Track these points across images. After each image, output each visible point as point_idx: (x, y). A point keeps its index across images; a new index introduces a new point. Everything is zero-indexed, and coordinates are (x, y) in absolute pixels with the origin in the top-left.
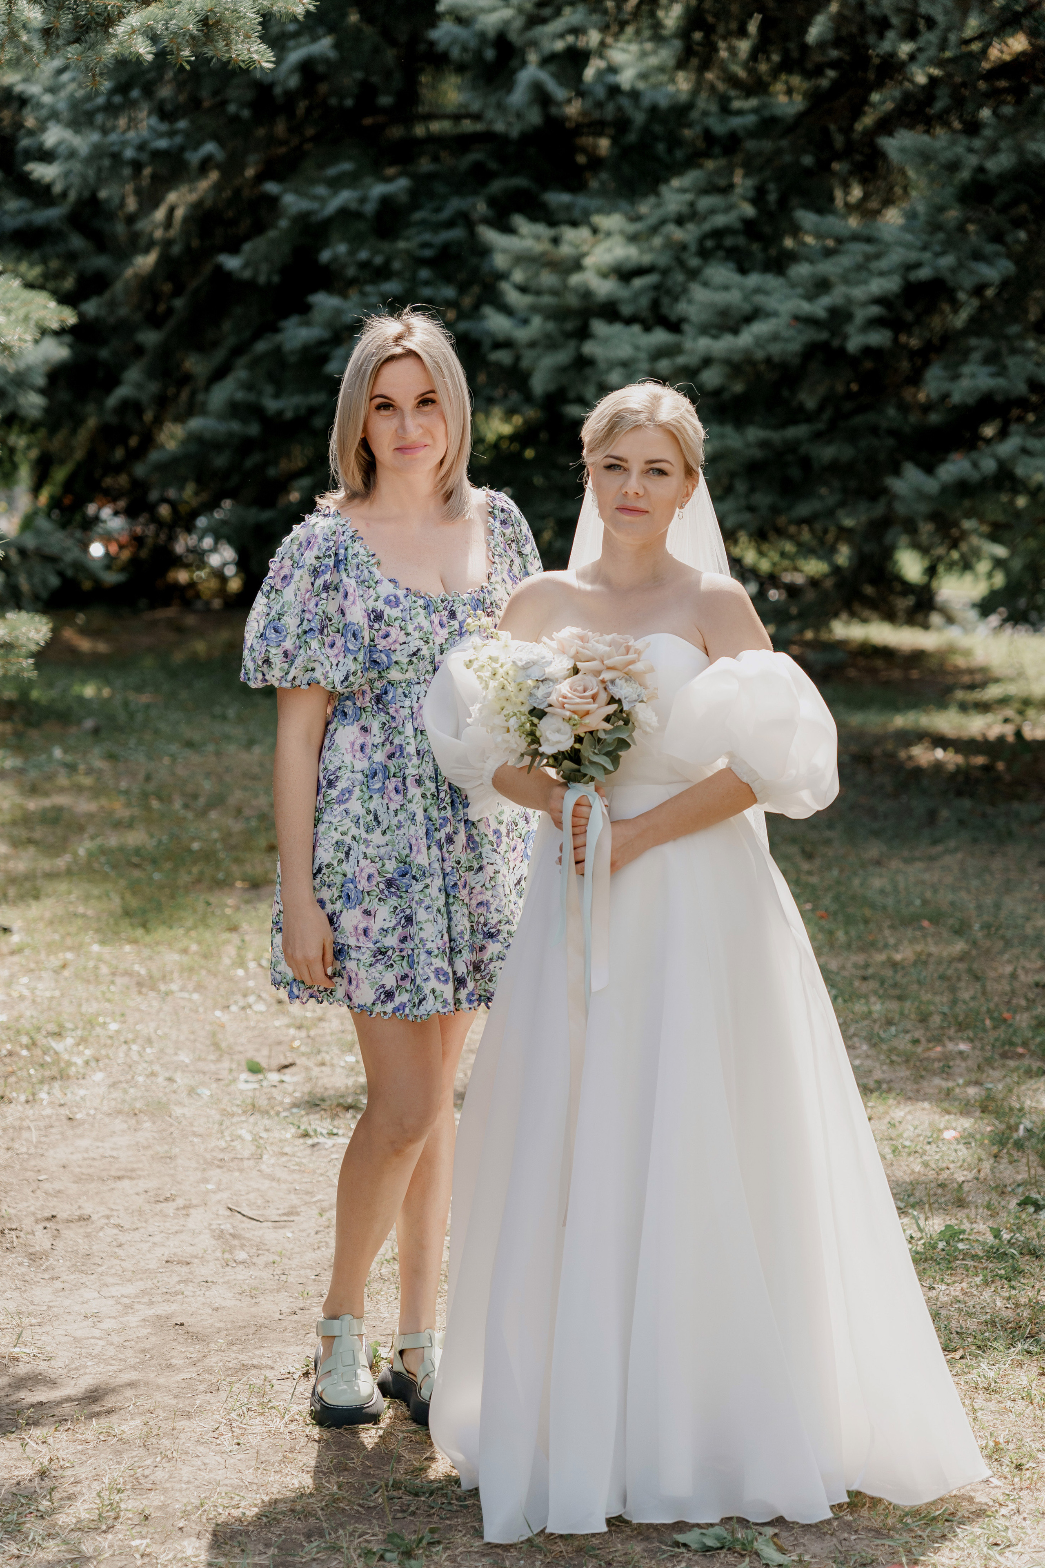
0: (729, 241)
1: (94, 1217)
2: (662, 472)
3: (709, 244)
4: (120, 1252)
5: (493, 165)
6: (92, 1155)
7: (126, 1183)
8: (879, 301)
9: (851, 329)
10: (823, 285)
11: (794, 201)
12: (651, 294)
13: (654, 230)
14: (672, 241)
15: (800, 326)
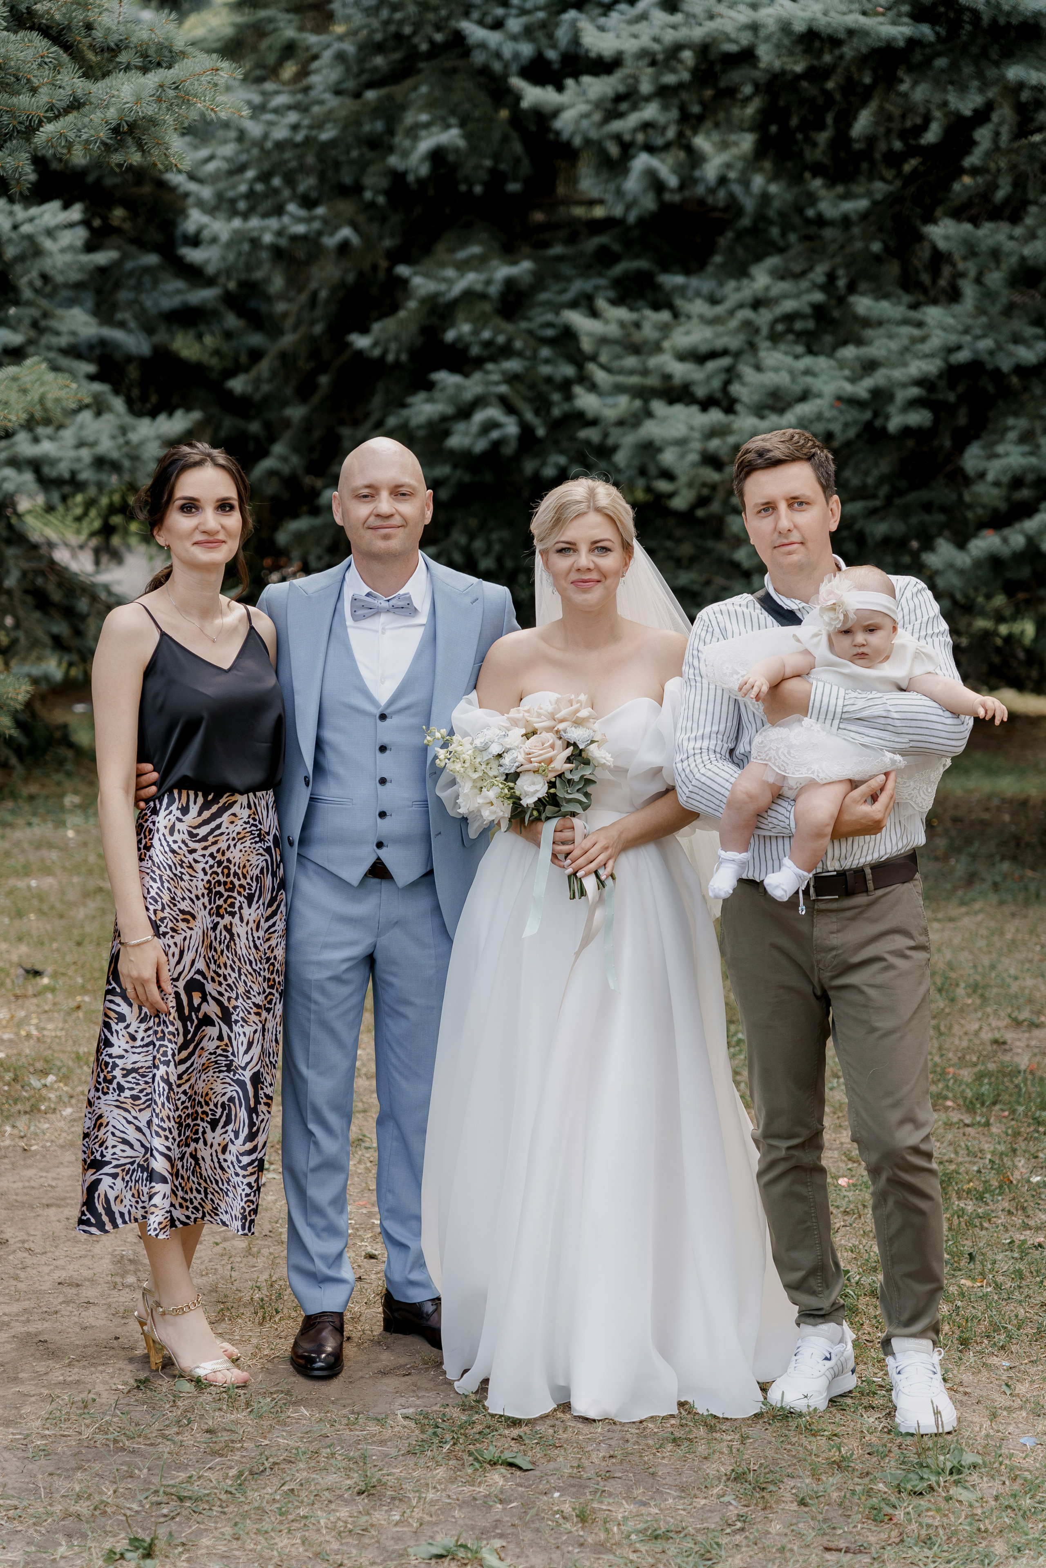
0: (799, 325)
1: (11, 1241)
2: (606, 549)
3: (780, 327)
4: (22, 1275)
5: (616, 247)
6: (32, 1183)
8: (919, 382)
9: (892, 409)
10: (870, 366)
11: (863, 286)
12: (723, 376)
13: (732, 312)
14: (747, 324)
15: (843, 407)
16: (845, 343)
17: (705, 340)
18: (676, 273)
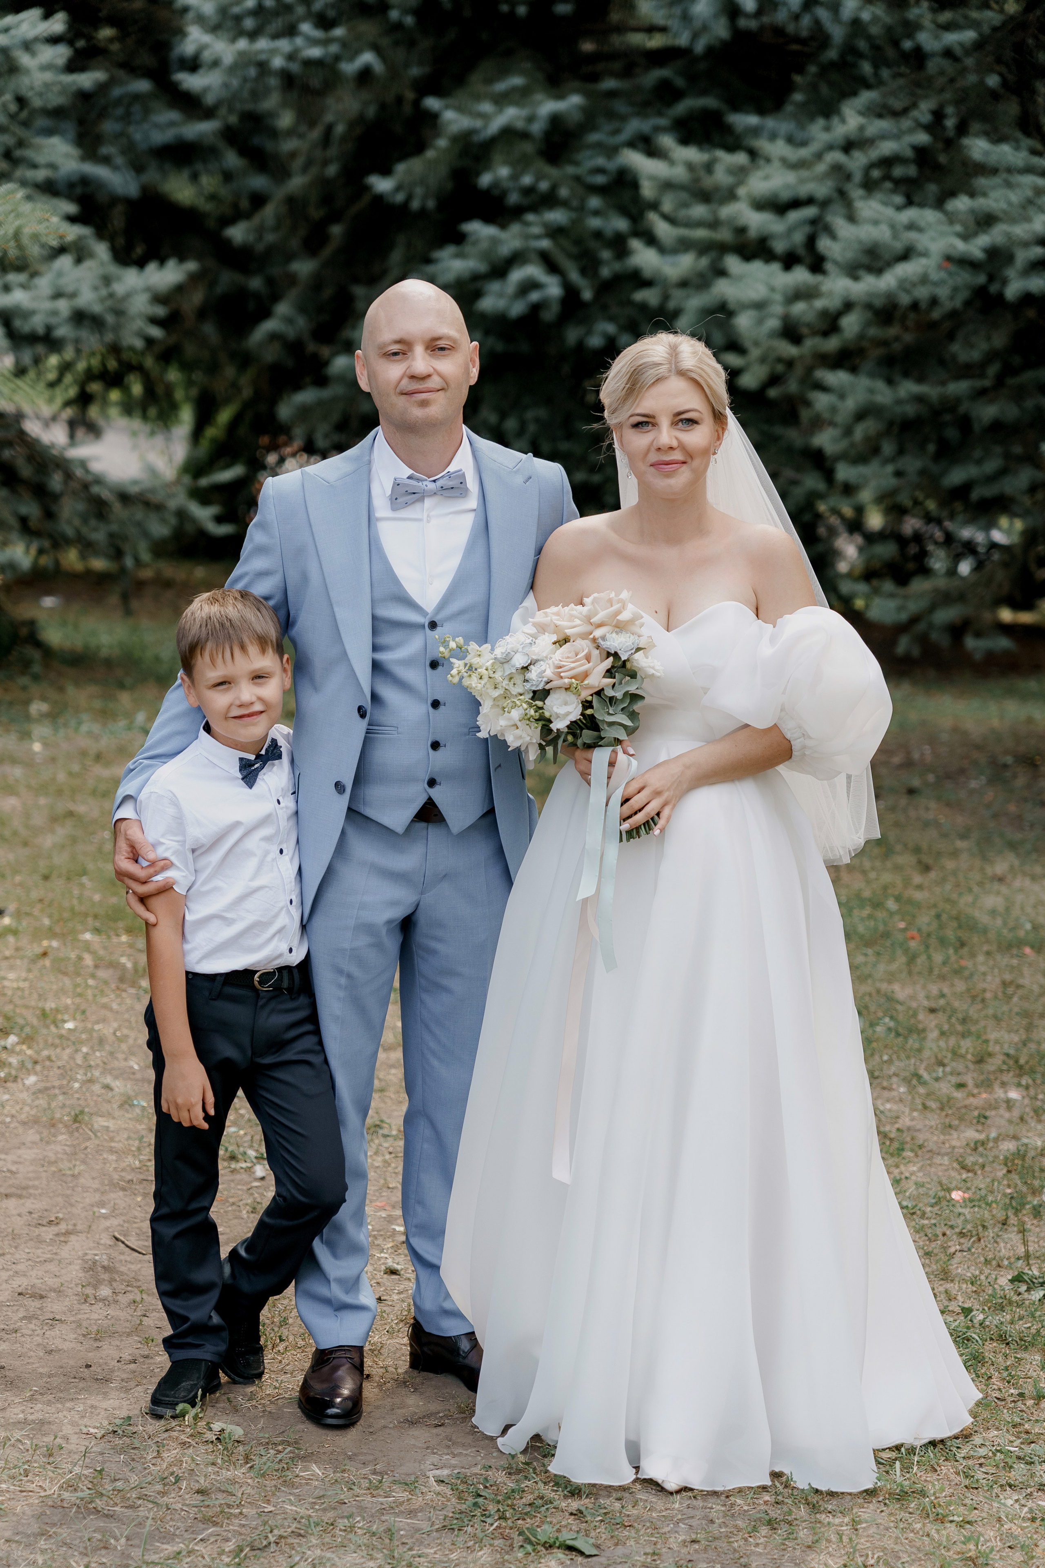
0: (898, 171)
2: (692, 423)
3: (876, 173)
5: (680, 82)
7: (11, 1203)
9: (1011, 273)
10: (986, 221)
11: (975, 126)
12: (807, 229)
13: (819, 156)
14: (837, 169)
15: (952, 268)
16: (953, 194)
17: (787, 186)
18: (747, 112)
